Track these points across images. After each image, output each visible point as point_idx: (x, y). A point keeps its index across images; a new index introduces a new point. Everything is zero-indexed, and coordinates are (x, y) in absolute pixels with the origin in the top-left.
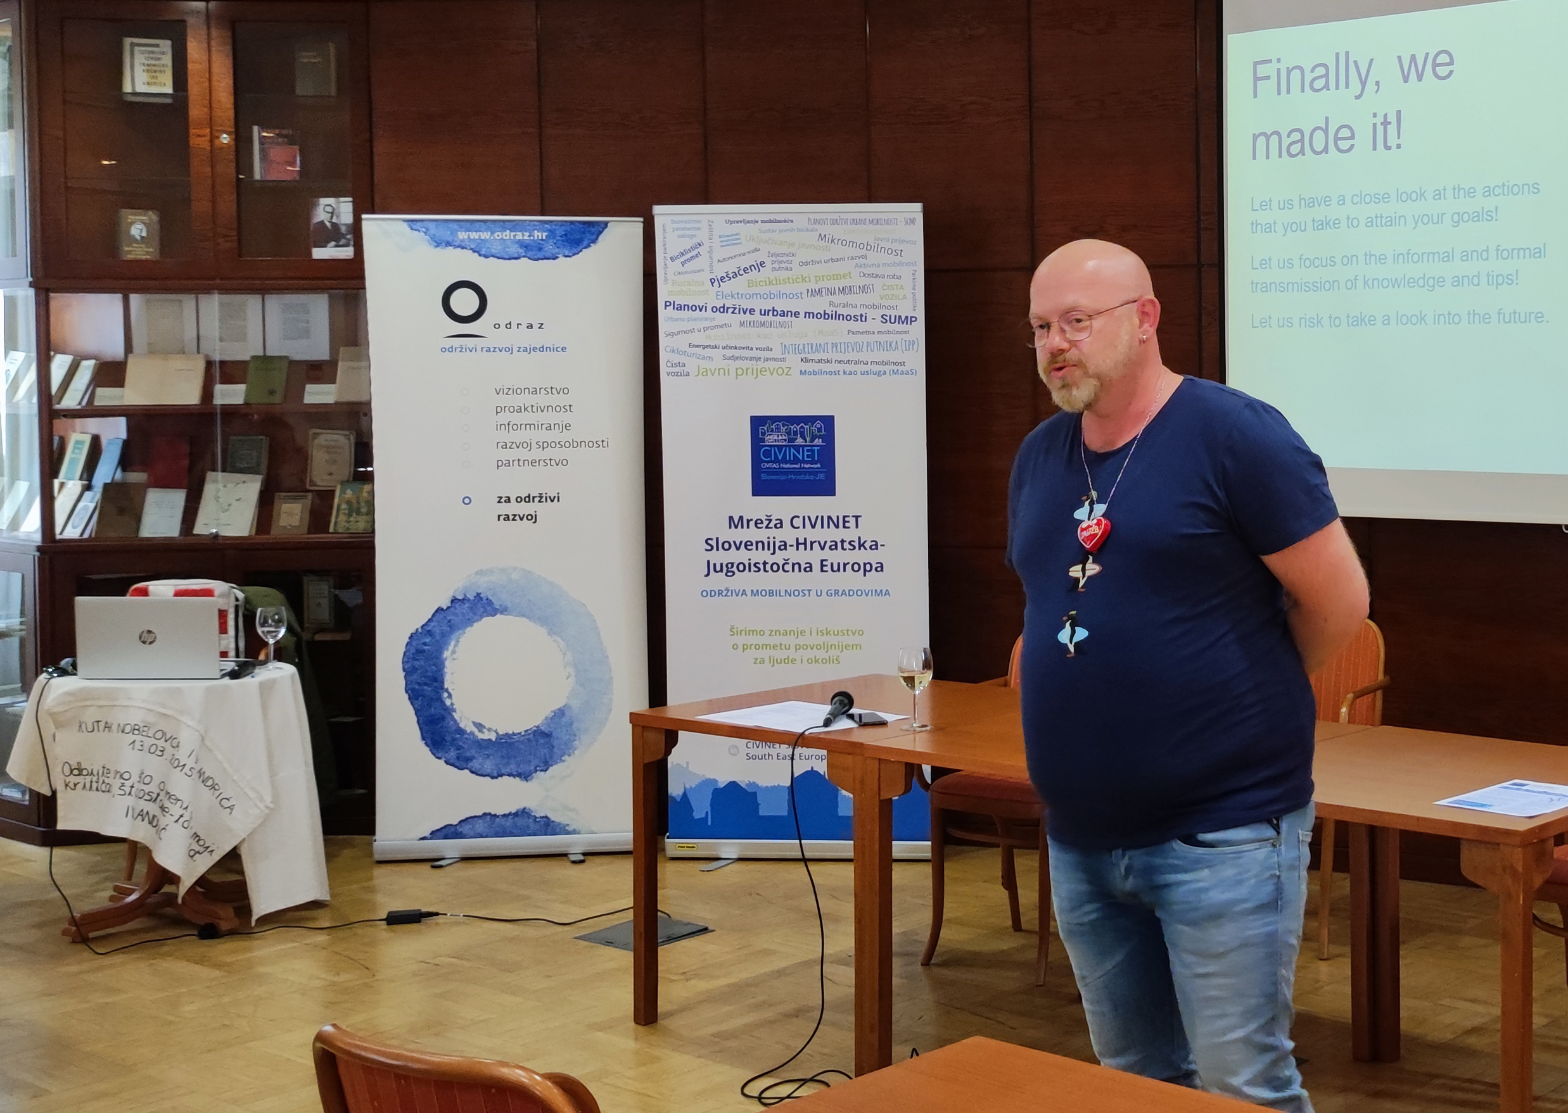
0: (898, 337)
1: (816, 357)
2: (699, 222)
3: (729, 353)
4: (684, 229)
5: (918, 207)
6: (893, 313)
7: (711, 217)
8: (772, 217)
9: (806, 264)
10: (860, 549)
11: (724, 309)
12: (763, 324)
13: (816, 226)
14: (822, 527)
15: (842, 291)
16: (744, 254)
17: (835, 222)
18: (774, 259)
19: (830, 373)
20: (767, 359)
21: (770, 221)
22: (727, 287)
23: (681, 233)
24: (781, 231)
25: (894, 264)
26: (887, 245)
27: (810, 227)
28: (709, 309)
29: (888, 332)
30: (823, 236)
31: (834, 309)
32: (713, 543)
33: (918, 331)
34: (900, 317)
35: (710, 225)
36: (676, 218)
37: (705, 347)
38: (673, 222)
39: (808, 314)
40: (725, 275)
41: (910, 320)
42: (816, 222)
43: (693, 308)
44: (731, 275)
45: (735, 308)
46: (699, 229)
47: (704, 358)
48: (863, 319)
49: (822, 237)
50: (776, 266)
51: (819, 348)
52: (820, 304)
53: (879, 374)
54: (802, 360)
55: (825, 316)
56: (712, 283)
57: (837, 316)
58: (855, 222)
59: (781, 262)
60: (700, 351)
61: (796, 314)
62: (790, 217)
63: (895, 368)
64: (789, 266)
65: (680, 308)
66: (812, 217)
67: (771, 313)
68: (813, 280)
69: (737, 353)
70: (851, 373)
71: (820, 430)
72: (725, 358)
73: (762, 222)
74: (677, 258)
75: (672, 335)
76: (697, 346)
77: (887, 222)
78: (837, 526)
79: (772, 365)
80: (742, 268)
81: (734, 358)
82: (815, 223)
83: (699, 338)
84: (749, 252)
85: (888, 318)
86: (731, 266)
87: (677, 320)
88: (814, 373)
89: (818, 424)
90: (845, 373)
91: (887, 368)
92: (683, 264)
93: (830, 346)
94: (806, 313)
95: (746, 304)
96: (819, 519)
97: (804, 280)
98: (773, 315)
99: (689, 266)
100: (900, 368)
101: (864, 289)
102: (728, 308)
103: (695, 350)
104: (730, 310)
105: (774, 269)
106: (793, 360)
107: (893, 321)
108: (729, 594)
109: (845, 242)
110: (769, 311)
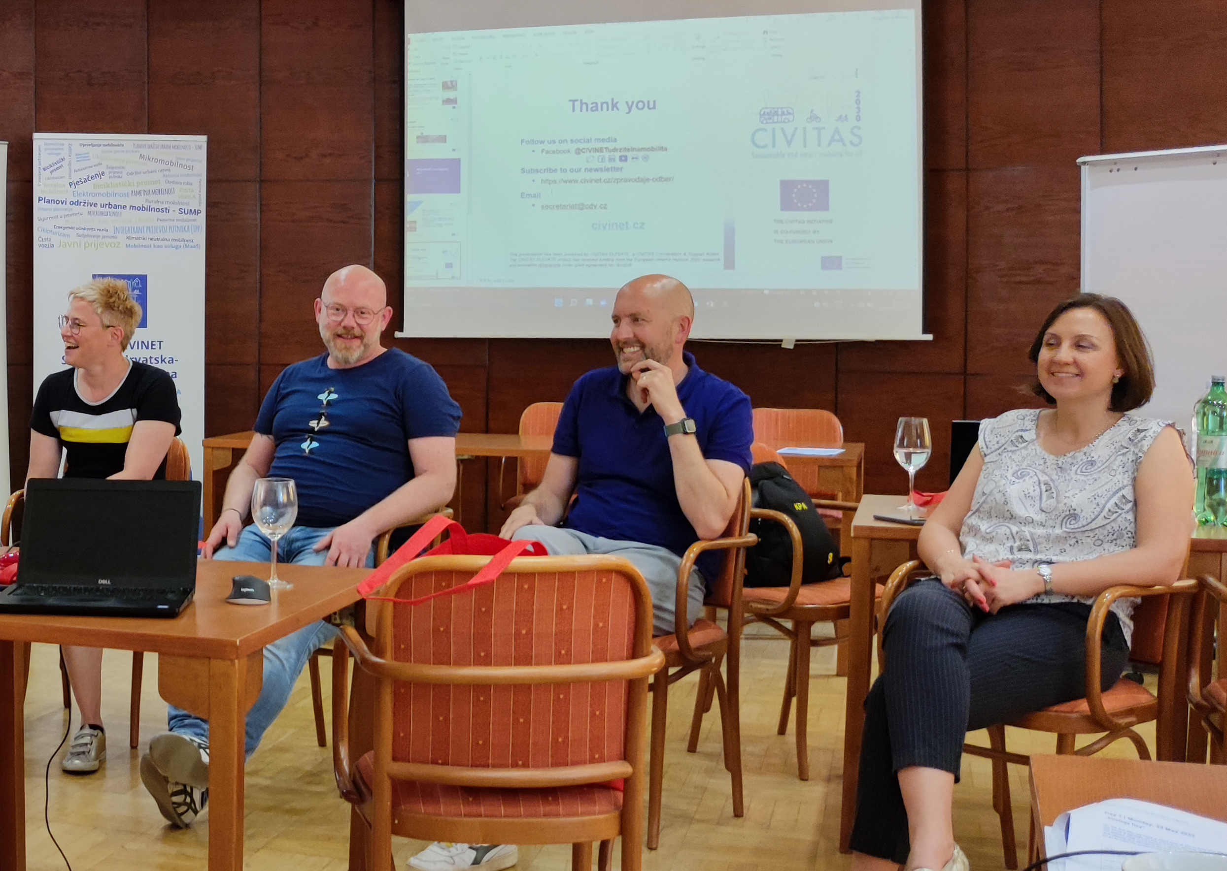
0: (189, 223)
1: (136, 235)
2: (63, 145)
3: (81, 232)
4: (53, 149)
5: (204, 138)
6: (187, 208)
7: (70, 142)
8: (110, 142)
9: (132, 174)
10: (162, 363)
11: (78, 203)
12: (102, 213)
13: (139, 149)
14: (138, 348)
15: (154, 192)
16: (92, 167)
17: (150, 147)
18: (111, 170)
19: (145, 246)
20: (104, 237)
21: (108, 145)
22: (80, 188)
23: (50, 152)
24: (116, 152)
25: (188, 175)
26: (184, 163)
27: (135, 150)
28: (68, 203)
29: (183, 220)
30: (142, 156)
31: (149, 204)
33: (202, 219)
34: (191, 210)
35: (70, 147)
36: (47, 142)
37: (65, 228)
38: (45, 144)
39: (132, 207)
40: (79, 180)
41: (197, 212)
42: (139, 146)
43: (57, 202)
44: (83, 181)
45: (85, 203)
46: (62, 149)
47: (64, 235)
48: (167, 211)
50: (112, 175)
51: (139, 230)
52: (139, 201)
53: (176, 247)
54: (127, 238)
55: (142, 208)
56: (70, 186)
57: (150, 209)
58: (164, 147)
59: (115, 172)
60: (61, 230)
61: (125, 207)
62: (122, 143)
63: (187, 243)
64: (120, 175)
65: (49, 202)
66: (136, 143)
67: (107, 206)
68: (136, 185)
69: (86, 232)
70: (159, 247)
71: (138, 284)
72: (78, 235)
73: (104, 145)
74: (48, 168)
75: (43, 220)
76: (60, 227)
77: (184, 147)
78: (147, 348)
79: (107, 240)
80: (90, 176)
81: (84, 236)
82: (137, 147)
83: (61, 222)
84: (95, 166)
85: (183, 211)
86: (83, 175)
87: (46, 210)
88: (135, 246)
89: (137, 280)
90: (154, 246)
91: (182, 244)
92: (52, 172)
93: (145, 228)
94: (131, 206)
95: (92, 200)
97: (130, 184)
98: (109, 207)
99: (55, 174)
100: (191, 244)
101: (169, 192)
102: (81, 202)
103: (57, 230)
104: (82, 204)
105: (110, 177)
106: (122, 237)
107: (186, 212)
109: (157, 161)
110: (106, 204)
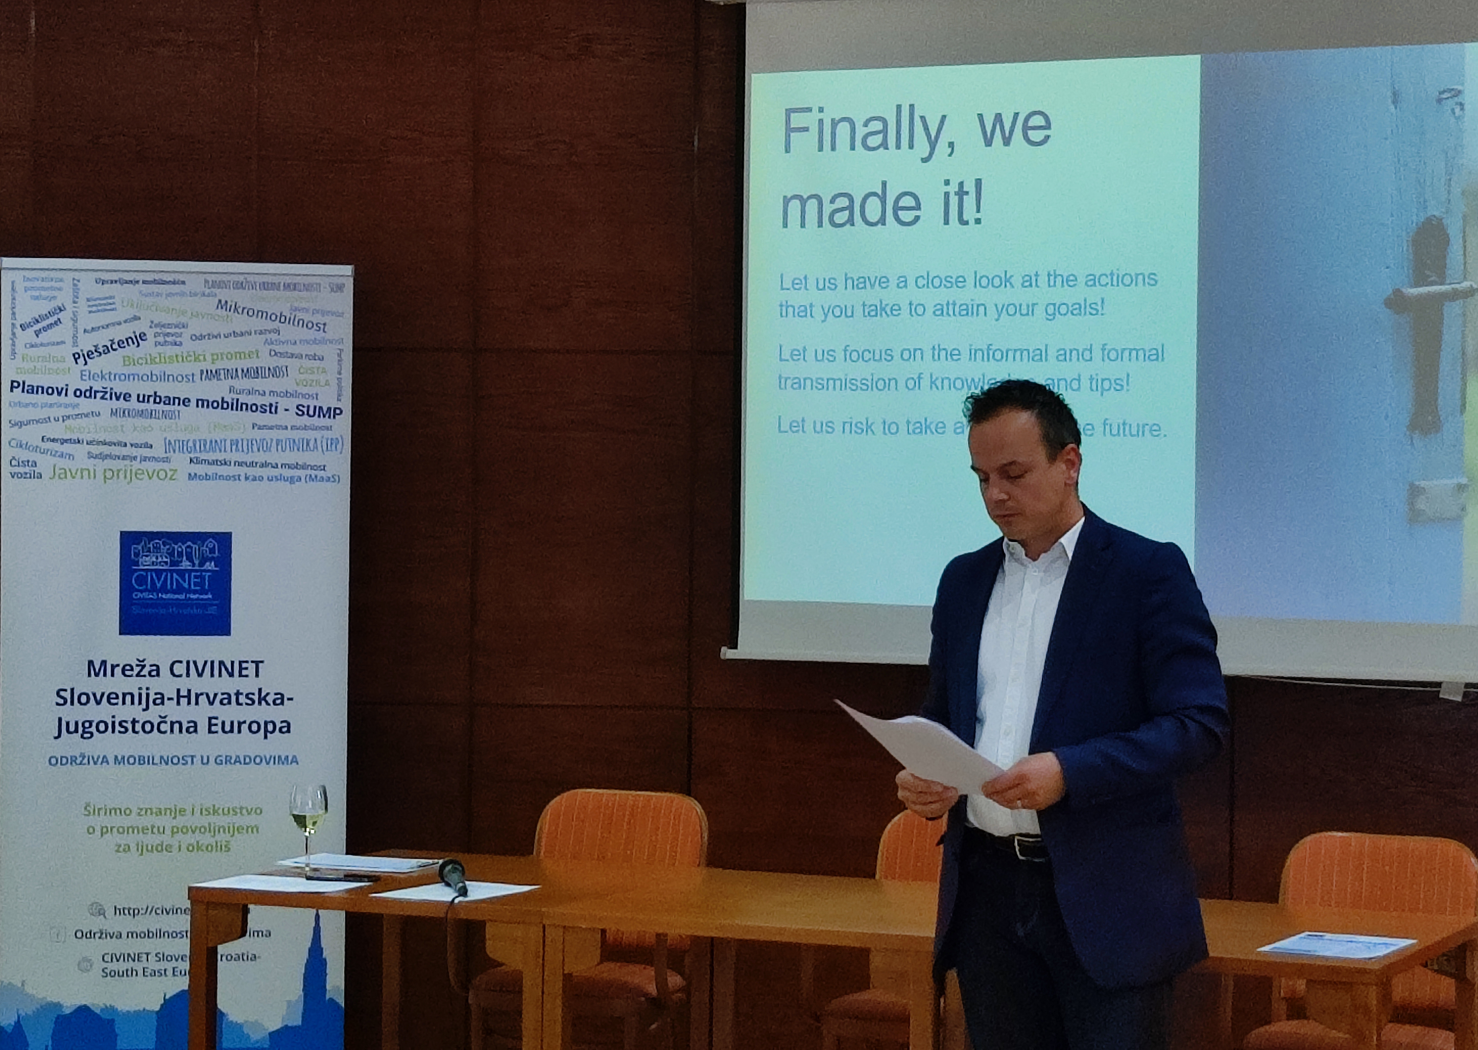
0: (318, 434)
1: (211, 456)
2: (61, 280)
3: (96, 449)
4: (39, 289)
5: (347, 270)
6: (312, 403)
7: (77, 275)
8: (157, 277)
9: (202, 337)
10: (260, 703)
11: (90, 393)
12: (141, 414)
13: (217, 291)
14: (212, 675)
15: (246, 373)
16: (119, 324)
17: (240, 286)
18: (158, 330)
19: (228, 478)
20: (145, 459)
21: (155, 282)
22: (95, 365)
23: (37, 293)
24: (169, 295)
25: (315, 341)
26: (307, 317)
27: (207, 291)
28: (71, 393)
29: (305, 428)
30: (223, 302)
31: (235, 396)
32: (67, 695)
33: (343, 426)
34: (321, 408)
35: (75, 285)
36: (28, 274)
37: (64, 441)
38: (26, 279)
39: (201, 402)
40: (93, 349)
41: (334, 412)
42: (215, 285)
43: (50, 391)
44: (101, 350)
45: (106, 393)
46: (60, 289)
47: (62, 456)
48: (273, 410)
49: (222, 305)
50: (161, 339)
51: (215, 445)
52: (216, 390)
53: (291, 480)
54: (191, 460)
55: (222, 404)
56: (76, 360)
57: (237, 406)
58: (265, 286)
59: (168, 334)
60: (56, 446)
61: (186, 402)
62: (181, 277)
63: (313, 473)
64: (178, 339)
65: (32, 390)
66: (211, 278)
67: (152, 399)
68: (209, 358)
69: (106, 450)
70: (254, 479)
71: (212, 551)
72: (91, 456)
73: (144, 282)
74: (30, 325)
75: (20, 424)
76: (53, 440)
77: (308, 287)
78: (231, 675)
79: (150, 466)
80: (116, 341)
81: (103, 457)
82: (213, 286)
83: (57, 430)
84: (125, 322)
85: (305, 410)
86: (102, 338)
87: (27, 405)
88: (207, 477)
89: (211, 543)
90: (247, 478)
91: (301, 473)
92: (37, 333)
93: (228, 443)
94: (198, 401)
95: (120, 387)
96: (209, 664)
97: (196, 359)
98: (155, 402)
99: (44, 337)
100: (321, 473)
101: (275, 372)
102: (96, 392)
103: (50, 445)
104: (99, 395)
105: (157, 344)
106: (180, 461)
107: (311, 413)
108: (86, 761)
109: (250, 312)
110: (149, 396)
